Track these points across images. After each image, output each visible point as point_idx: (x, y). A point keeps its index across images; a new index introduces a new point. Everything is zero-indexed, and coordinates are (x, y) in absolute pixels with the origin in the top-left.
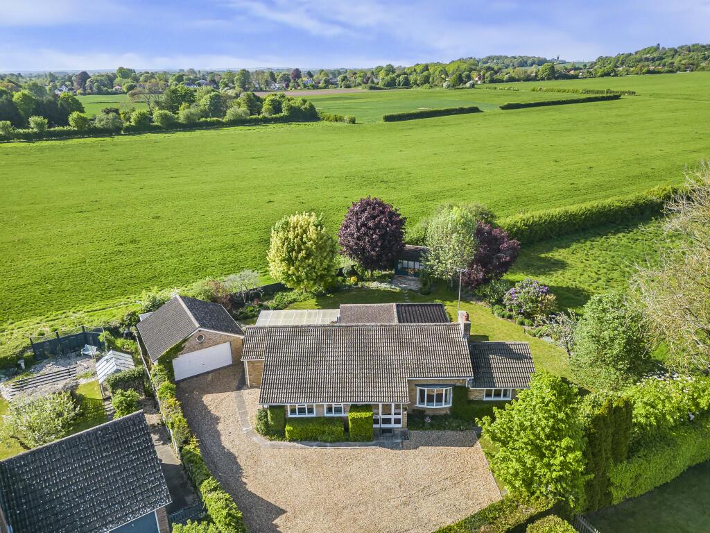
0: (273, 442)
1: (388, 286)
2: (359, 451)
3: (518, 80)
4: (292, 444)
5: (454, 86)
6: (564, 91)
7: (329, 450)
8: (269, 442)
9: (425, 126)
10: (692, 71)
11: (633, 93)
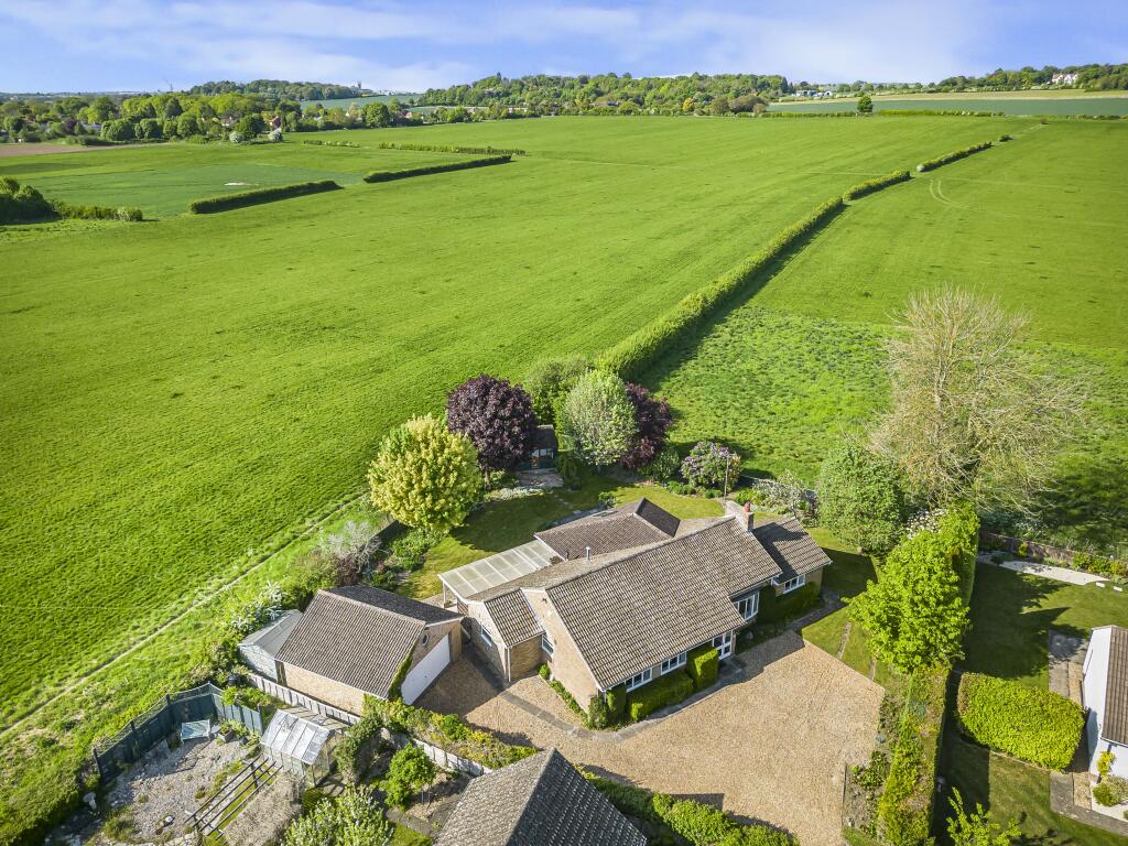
0: (620, 731)
1: (525, 491)
2: (715, 699)
3: (340, 127)
4: (642, 724)
5: (246, 139)
6: (429, 149)
7: (686, 711)
8: (615, 734)
9: (277, 220)
10: (557, 114)
11: (522, 152)
